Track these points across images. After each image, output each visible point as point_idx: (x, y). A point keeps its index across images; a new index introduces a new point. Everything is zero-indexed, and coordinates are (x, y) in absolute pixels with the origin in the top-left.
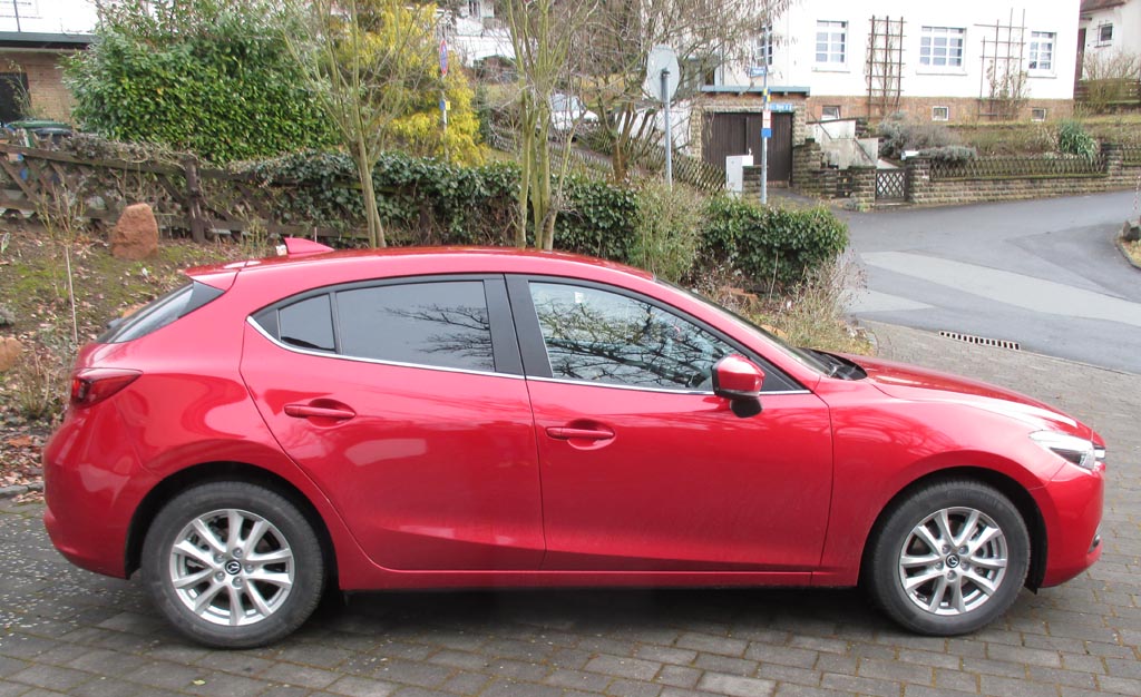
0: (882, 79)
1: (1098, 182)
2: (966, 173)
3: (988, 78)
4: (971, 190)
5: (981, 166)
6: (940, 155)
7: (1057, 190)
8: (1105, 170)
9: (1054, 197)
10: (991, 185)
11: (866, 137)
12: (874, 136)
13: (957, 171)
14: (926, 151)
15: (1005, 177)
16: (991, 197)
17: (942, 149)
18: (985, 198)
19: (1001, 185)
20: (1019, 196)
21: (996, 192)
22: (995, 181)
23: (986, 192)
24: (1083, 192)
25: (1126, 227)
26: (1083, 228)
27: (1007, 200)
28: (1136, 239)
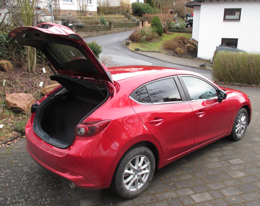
0: (55, 5)
1: (110, 31)
2: (84, 30)
3: (79, 5)
5: (87, 28)
6: (78, 25)
7: (102, 33)
8: (111, 28)
9: (102, 35)
10: (89, 32)
11: (58, 20)
12: (60, 20)
13: (82, 29)
14: (74, 24)
15: (92, 30)
17: (78, 24)
18: (88, 35)
19: (91, 32)
20: (95, 35)
21: (91, 34)
22: (90, 31)
24: (107, 33)
25: (126, 42)
26: (115, 42)
27: (93, 36)
28: (129, 45)
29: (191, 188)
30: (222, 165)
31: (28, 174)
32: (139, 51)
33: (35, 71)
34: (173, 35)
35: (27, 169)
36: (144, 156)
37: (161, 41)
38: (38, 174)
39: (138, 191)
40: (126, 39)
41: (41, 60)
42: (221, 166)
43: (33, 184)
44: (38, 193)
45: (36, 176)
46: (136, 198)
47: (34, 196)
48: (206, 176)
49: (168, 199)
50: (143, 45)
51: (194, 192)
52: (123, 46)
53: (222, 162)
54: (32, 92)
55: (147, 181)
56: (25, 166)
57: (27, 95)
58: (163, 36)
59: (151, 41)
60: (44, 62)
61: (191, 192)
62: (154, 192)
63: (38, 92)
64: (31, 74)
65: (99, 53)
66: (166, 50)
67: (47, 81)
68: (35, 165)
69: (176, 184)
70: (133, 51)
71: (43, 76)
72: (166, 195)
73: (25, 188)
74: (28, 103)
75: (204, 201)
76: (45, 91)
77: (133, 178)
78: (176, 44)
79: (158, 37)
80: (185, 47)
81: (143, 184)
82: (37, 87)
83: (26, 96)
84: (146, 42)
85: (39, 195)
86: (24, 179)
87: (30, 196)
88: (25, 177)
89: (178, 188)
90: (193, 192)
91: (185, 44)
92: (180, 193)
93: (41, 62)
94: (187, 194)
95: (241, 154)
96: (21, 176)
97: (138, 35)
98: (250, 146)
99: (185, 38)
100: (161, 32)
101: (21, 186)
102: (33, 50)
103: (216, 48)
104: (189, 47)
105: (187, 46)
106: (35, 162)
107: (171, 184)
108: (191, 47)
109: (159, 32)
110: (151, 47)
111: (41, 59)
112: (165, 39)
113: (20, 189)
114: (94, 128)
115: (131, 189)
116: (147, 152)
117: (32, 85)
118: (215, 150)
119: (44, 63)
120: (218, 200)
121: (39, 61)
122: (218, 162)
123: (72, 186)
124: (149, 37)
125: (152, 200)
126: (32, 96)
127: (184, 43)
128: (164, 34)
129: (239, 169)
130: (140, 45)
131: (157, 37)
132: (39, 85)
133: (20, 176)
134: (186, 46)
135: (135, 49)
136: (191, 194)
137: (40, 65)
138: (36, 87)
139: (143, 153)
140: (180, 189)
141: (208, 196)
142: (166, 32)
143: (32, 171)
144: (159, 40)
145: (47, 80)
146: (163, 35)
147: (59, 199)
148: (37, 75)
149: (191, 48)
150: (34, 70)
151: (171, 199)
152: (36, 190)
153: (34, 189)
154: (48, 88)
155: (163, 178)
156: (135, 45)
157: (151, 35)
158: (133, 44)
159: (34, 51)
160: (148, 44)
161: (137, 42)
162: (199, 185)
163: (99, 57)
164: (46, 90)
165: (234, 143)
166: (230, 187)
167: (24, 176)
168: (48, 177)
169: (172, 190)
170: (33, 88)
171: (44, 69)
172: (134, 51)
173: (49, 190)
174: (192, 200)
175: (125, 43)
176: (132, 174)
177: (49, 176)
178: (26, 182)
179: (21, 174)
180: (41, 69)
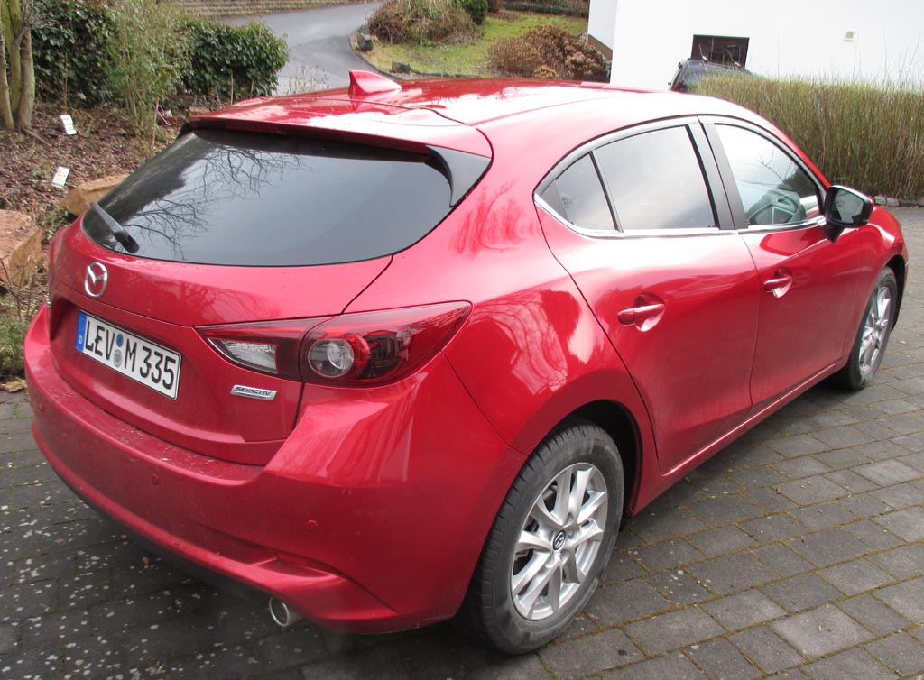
4: (207, 5)
7: (270, 7)
9: (269, 14)
16: (223, 13)
18: (218, 13)
21: (227, 8)
23: (219, 8)
24: (287, 9)
25: (360, 40)
26: (321, 40)
27: (235, 15)
28: (370, 49)
29: (764, 590)
30: (841, 487)
31: (43, 552)
32: (408, 73)
33: (33, 127)
34: (521, 21)
35: (37, 527)
36: (589, 467)
37: (483, 42)
38: (92, 549)
39: (560, 618)
40: (360, 30)
41: (54, 86)
42: (839, 492)
43: (73, 596)
44: (104, 642)
45: (82, 559)
46: (554, 649)
47: (87, 659)
48: (803, 537)
49: (688, 647)
50: (420, 52)
51: (782, 607)
52: (349, 53)
53: (838, 476)
54: (26, 205)
55: (591, 572)
56: (25, 514)
57: (10, 215)
58: (488, 23)
59: (447, 41)
60: (65, 96)
61: (769, 611)
62: (617, 617)
63: (50, 208)
64: (15, 137)
65: (279, 66)
66: (499, 72)
67: (82, 167)
68: (76, 506)
69: (695, 575)
70: (388, 72)
71: (64, 147)
72: (674, 627)
73: (39, 618)
74: (16, 248)
75: (836, 647)
76: (79, 203)
77: (547, 566)
78: (535, 52)
79: (470, 27)
80: (567, 66)
81: (578, 585)
82: (43, 188)
83: (6, 220)
84: (429, 43)
85: (109, 653)
86: (28, 574)
87: (68, 659)
88: (32, 567)
89: (710, 592)
90: (779, 609)
91: (565, 56)
92: (729, 615)
93: (53, 92)
94: (757, 618)
95: (892, 440)
96: (15, 562)
97: (401, 16)
98: (914, 412)
99: (563, 34)
100: (482, 10)
101: (20, 609)
102: (20, 38)
103: (676, 69)
104: (580, 64)
105: (573, 62)
106: (69, 493)
107: (676, 574)
108: (588, 64)
109: (473, 9)
110: (448, 59)
111: (52, 81)
112: (496, 35)
113: (15, 624)
114: (393, 341)
115: (535, 611)
116: (604, 450)
117: (22, 178)
118: (790, 429)
119: (65, 98)
120: (887, 641)
121: (45, 91)
122: (822, 474)
123: (282, 616)
124: (442, 25)
125: (622, 653)
126: (27, 220)
127: (562, 50)
128: (490, 16)
129: (912, 504)
130: (410, 53)
131: (467, 27)
132: (54, 181)
133: (10, 563)
134: (567, 62)
135: (393, 63)
136: (774, 620)
137: (51, 106)
138: (40, 190)
139: (590, 452)
140: (721, 597)
141: (843, 629)
142: (498, 10)
143: (62, 535)
144: (473, 37)
145: (82, 163)
146: (488, 19)
147: (207, 666)
148: (41, 143)
149: (587, 69)
150: (27, 120)
151: (701, 643)
152: (91, 625)
153: (84, 623)
154: (91, 189)
155: (633, 551)
156: (391, 52)
157: (446, 19)
158: (384, 46)
159: (22, 45)
160: (437, 51)
161: (397, 41)
162: (791, 577)
163: (277, 83)
164: (82, 196)
165: (852, 401)
166: (913, 582)
167: (29, 562)
168: (139, 565)
169: (692, 605)
170: (28, 191)
171: (67, 120)
172: (391, 72)
173: (154, 627)
174: (785, 645)
175: (356, 45)
176: (544, 550)
177: (145, 560)
178: (40, 591)
179: (12, 551)
180: (55, 120)
